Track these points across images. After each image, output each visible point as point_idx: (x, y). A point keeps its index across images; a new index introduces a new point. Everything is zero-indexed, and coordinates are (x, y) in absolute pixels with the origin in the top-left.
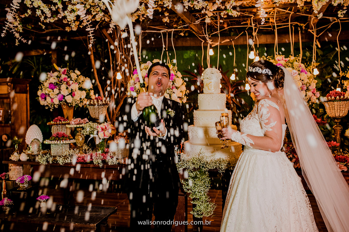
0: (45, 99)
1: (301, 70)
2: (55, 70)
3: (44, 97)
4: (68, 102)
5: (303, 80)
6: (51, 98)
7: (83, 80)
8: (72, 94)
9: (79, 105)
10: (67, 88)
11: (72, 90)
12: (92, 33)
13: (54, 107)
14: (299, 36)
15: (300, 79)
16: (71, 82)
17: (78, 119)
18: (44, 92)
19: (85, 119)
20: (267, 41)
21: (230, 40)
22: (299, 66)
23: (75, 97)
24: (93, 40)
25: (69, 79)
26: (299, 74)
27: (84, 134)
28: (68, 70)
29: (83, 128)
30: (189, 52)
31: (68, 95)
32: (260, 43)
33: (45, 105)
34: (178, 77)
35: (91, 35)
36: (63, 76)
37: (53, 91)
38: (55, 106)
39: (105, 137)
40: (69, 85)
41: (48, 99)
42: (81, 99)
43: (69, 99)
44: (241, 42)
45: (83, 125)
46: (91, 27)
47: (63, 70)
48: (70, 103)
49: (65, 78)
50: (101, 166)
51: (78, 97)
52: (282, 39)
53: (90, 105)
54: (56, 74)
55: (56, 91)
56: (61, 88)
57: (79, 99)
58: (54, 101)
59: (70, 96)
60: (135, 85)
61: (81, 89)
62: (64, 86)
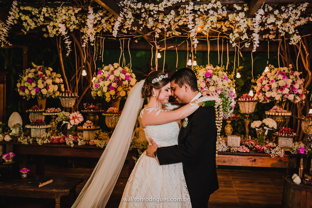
0: (24, 91)
1: (223, 77)
2: (32, 67)
3: (23, 89)
4: (44, 93)
5: (224, 86)
6: (29, 90)
7: (55, 76)
8: (47, 87)
9: (52, 96)
10: (43, 83)
11: (47, 84)
12: (69, 45)
13: (31, 97)
14: (226, 47)
16: (46, 78)
17: (53, 108)
18: (22, 85)
19: (58, 109)
20: (203, 49)
21: (174, 47)
22: (222, 75)
23: (49, 90)
24: (70, 50)
25: (44, 76)
26: (222, 81)
27: (58, 120)
28: (43, 68)
29: (57, 116)
30: (141, 52)
31: (43, 88)
32: (197, 50)
33: (23, 95)
34: (132, 77)
35: (68, 47)
36: (40, 73)
37: (31, 85)
38: (32, 97)
39: (75, 124)
40: (45, 80)
41: (27, 91)
42: (53, 91)
43: (44, 91)
44: (183, 48)
45: (58, 114)
46: (69, 41)
47: (39, 67)
48: (45, 95)
49: (41, 75)
50: (72, 146)
51: (52, 90)
52: (215, 48)
53: (62, 98)
54: (33, 70)
55: (34, 85)
56: (38, 83)
57: (52, 92)
58: (32, 92)
59: (45, 89)
60: (99, 83)
61: (54, 83)
62: (40, 81)
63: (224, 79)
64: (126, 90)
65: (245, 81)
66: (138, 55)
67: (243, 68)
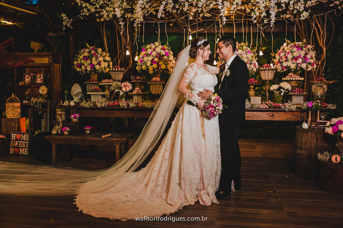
0: (80, 67)
1: (247, 51)
2: (86, 47)
3: (80, 65)
4: (97, 69)
5: (248, 58)
6: (85, 66)
7: (105, 55)
8: (99, 64)
9: (104, 71)
10: (96, 60)
11: (99, 61)
12: (123, 26)
13: (86, 73)
14: (250, 29)
15: (247, 57)
16: (99, 56)
17: (106, 80)
18: (79, 62)
19: (111, 80)
20: (229, 31)
21: (204, 29)
22: (246, 49)
23: (101, 66)
24: (123, 30)
25: (97, 54)
26: (246, 54)
27: (112, 89)
28: (95, 48)
29: (111, 85)
30: (172, 36)
31: (97, 65)
32: (224, 32)
33: (80, 71)
34: (170, 54)
35: (122, 27)
36: (93, 52)
37: (87, 62)
38: (88, 72)
39: (127, 91)
40: (98, 58)
41: (83, 68)
42: (104, 67)
43: (97, 67)
44: (212, 31)
45: (111, 84)
46: (122, 22)
47: (91, 47)
48: (98, 70)
49: (94, 53)
50: (125, 107)
51: (103, 66)
52: (240, 30)
53: (113, 72)
54: (87, 50)
55: (89, 62)
56: (93, 60)
57: (103, 67)
58: (87, 68)
59: (98, 65)
60: (144, 59)
61: (105, 61)
62: (94, 59)
63: (248, 52)
64: (166, 64)
65: (268, 60)
66: (170, 39)
67: (266, 49)
